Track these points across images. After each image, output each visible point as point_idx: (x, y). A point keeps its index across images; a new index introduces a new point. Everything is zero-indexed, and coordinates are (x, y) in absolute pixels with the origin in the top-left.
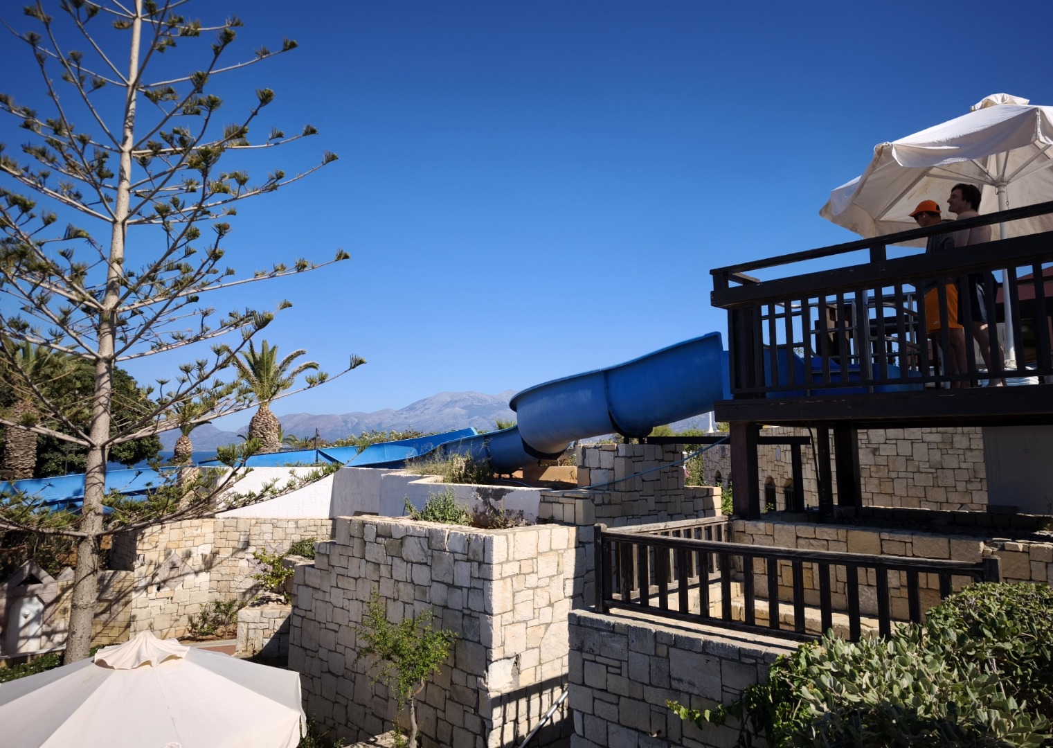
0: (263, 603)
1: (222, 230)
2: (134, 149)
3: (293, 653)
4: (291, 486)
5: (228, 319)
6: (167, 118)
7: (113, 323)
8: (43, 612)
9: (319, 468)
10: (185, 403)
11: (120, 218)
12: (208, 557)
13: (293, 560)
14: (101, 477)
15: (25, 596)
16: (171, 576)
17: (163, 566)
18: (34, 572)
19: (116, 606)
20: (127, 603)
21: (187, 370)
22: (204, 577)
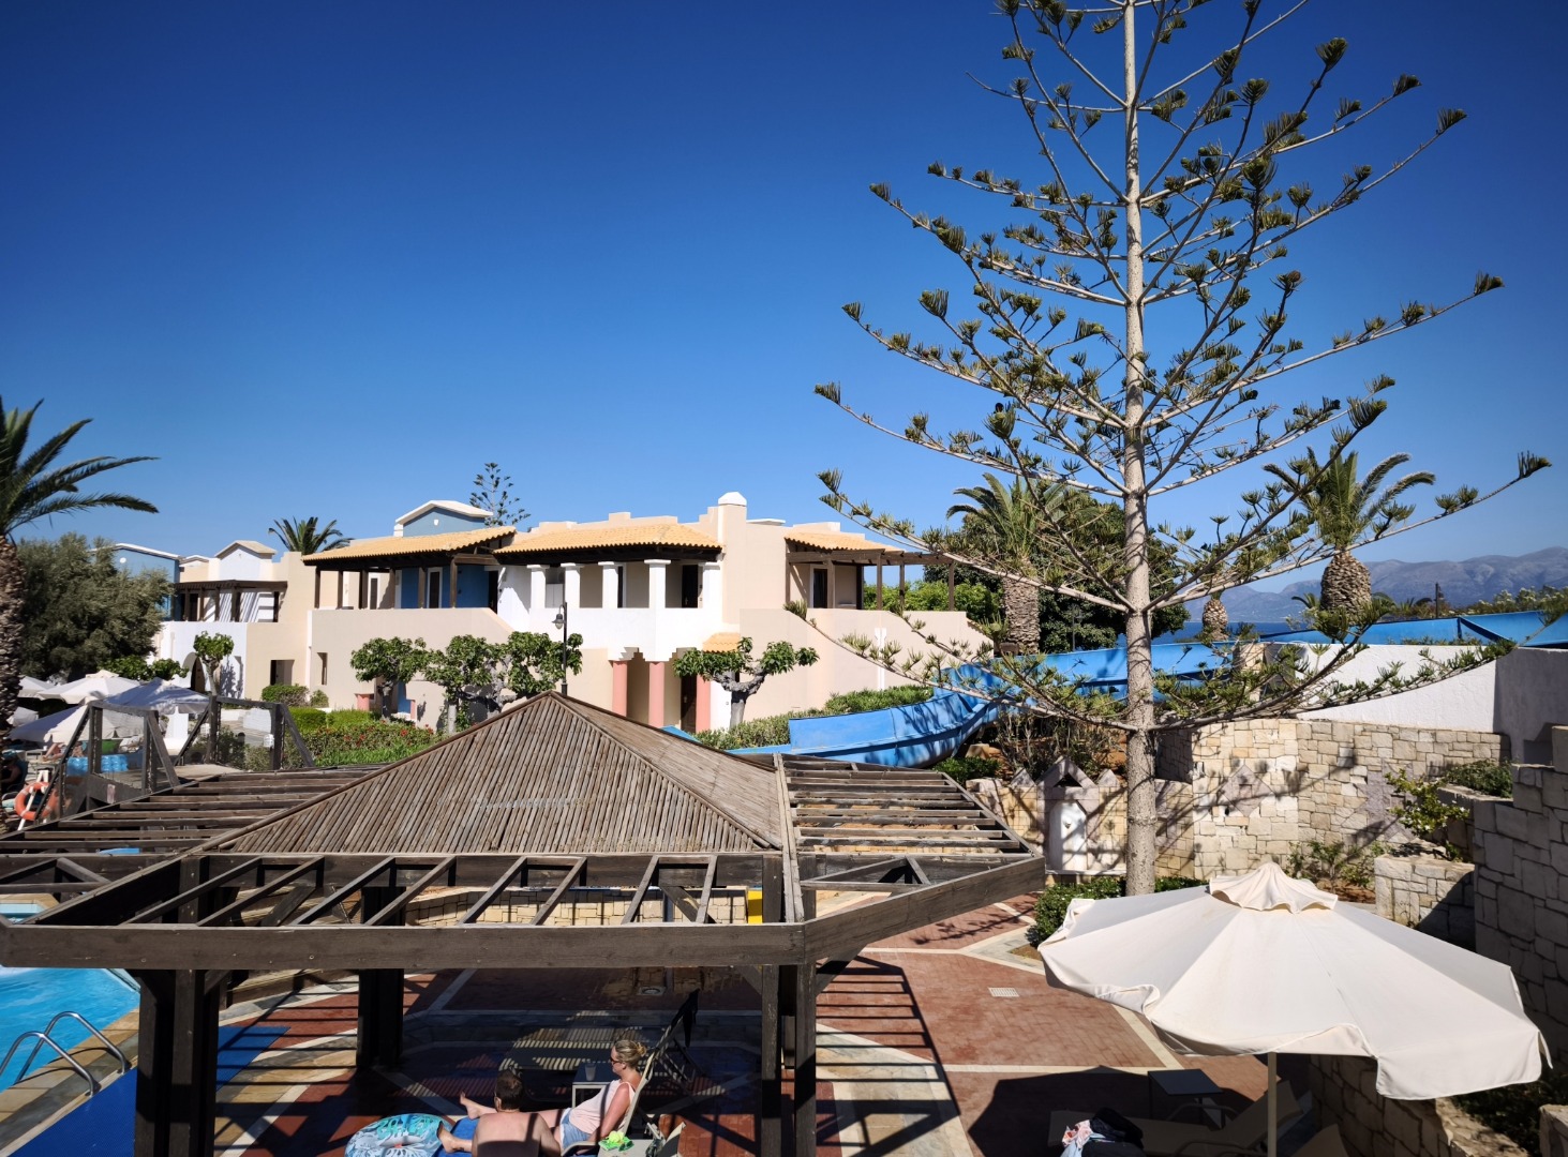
0: (1411, 854)
1: (1289, 283)
2: (1142, 196)
3: (1481, 934)
4: (1426, 676)
5: (1293, 418)
6: (1185, 136)
7: (1138, 443)
8: (1086, 823)
9: (1473, 649)
10: (1249, 548)
11: (1134, 299)
12: (1292, 775)
13: (1455, 792)
14: (1145, 652)
15: (1063, 800)
16: (1242, 796)
17: (1230, 781)
18: (1071, 770)
19: (1172, 829)
20: (1187, 826)
21: (1253, 500)
22: (1289, 803)
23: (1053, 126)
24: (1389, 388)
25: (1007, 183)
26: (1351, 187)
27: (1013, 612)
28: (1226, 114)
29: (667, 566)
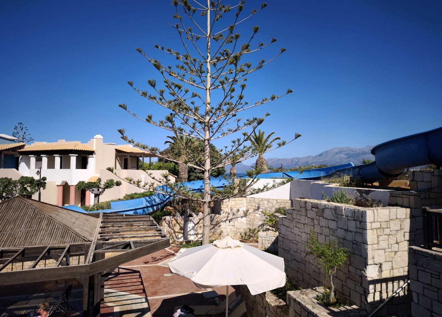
0: (267, 231)
1: (243, 87)
2: (211, 61)
3: (280, 250)
4: (274, 186)
5: (246, 122)
6: (221, 46)
7: (208, 126)
8: (194, 227)
9: (284, 179)
10: (234, 154)
11: (208, 88)
12: (245, 212)
13: (277, 215)
14: (209, 181)
15: (189, 221)
16: (233, 218)
17: (230, 214)
18: (191, 213)
19: (216, 227)
20: (220, 226)
21: (234, 142)
22: (244, 219)
23: (188, 38)
24: (269, 116)
25: (176, 53)
26: (260, 64)
27: (181, 170)
28: (232, 42)
29: (76, 156)
